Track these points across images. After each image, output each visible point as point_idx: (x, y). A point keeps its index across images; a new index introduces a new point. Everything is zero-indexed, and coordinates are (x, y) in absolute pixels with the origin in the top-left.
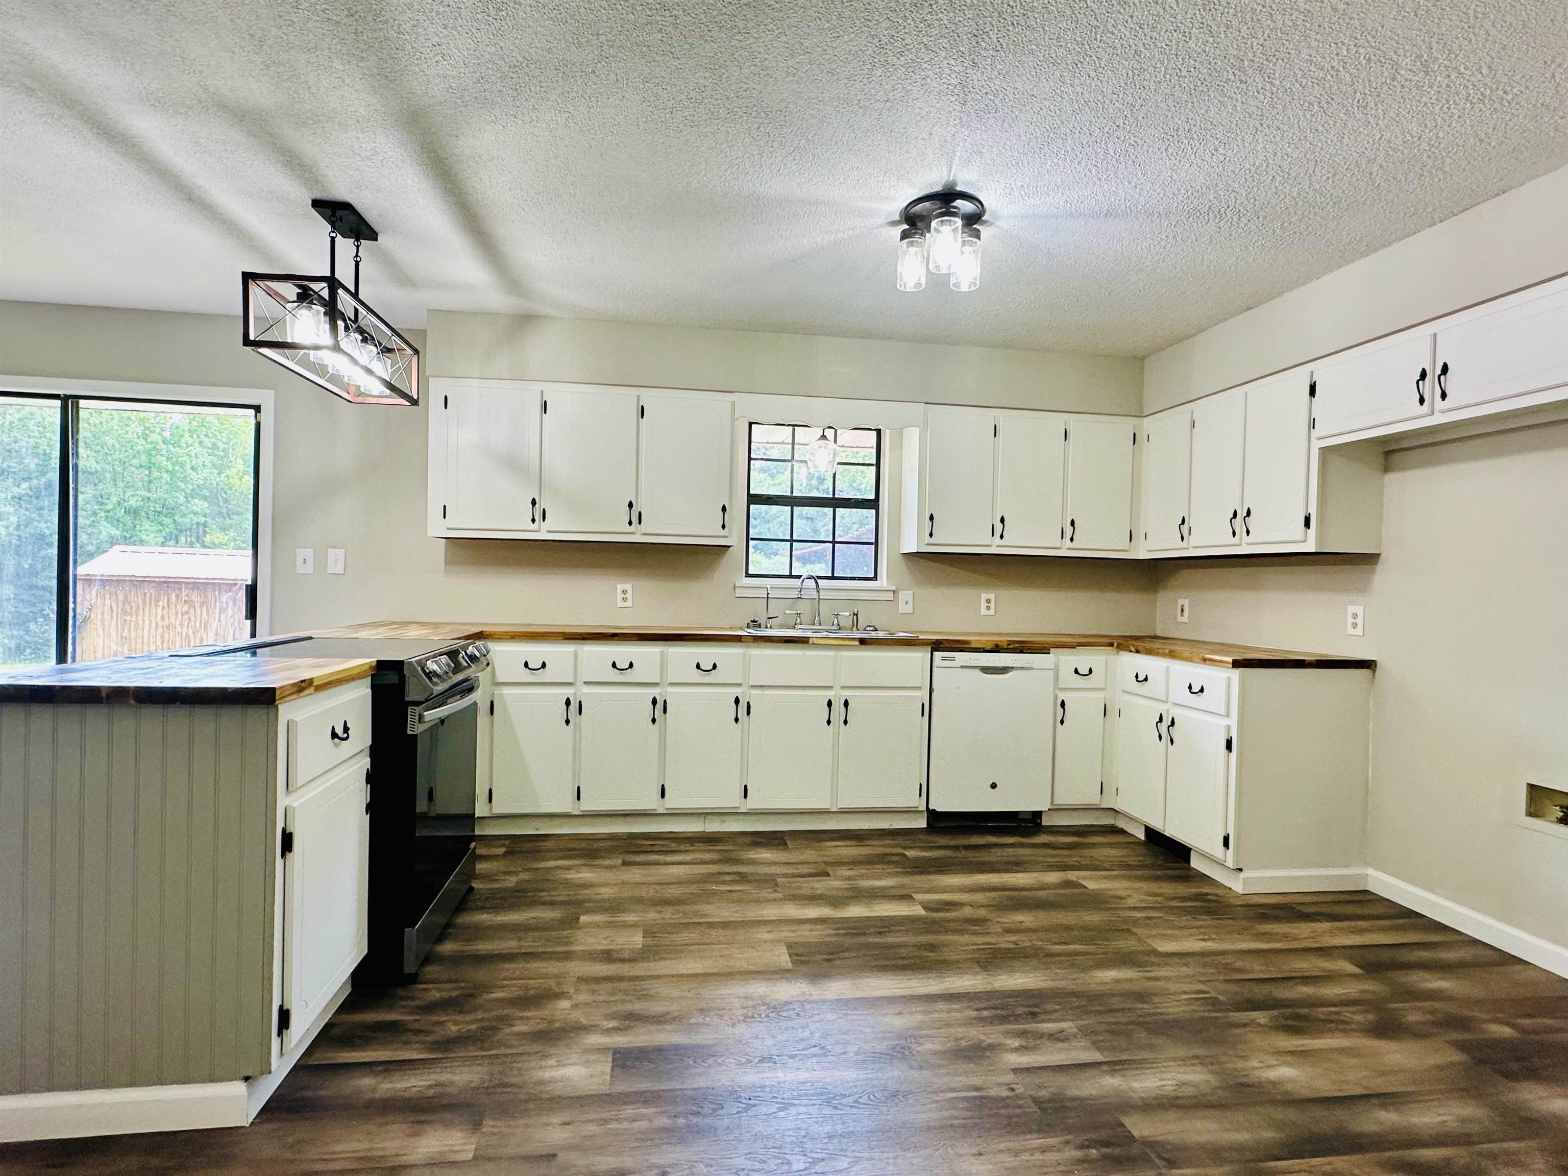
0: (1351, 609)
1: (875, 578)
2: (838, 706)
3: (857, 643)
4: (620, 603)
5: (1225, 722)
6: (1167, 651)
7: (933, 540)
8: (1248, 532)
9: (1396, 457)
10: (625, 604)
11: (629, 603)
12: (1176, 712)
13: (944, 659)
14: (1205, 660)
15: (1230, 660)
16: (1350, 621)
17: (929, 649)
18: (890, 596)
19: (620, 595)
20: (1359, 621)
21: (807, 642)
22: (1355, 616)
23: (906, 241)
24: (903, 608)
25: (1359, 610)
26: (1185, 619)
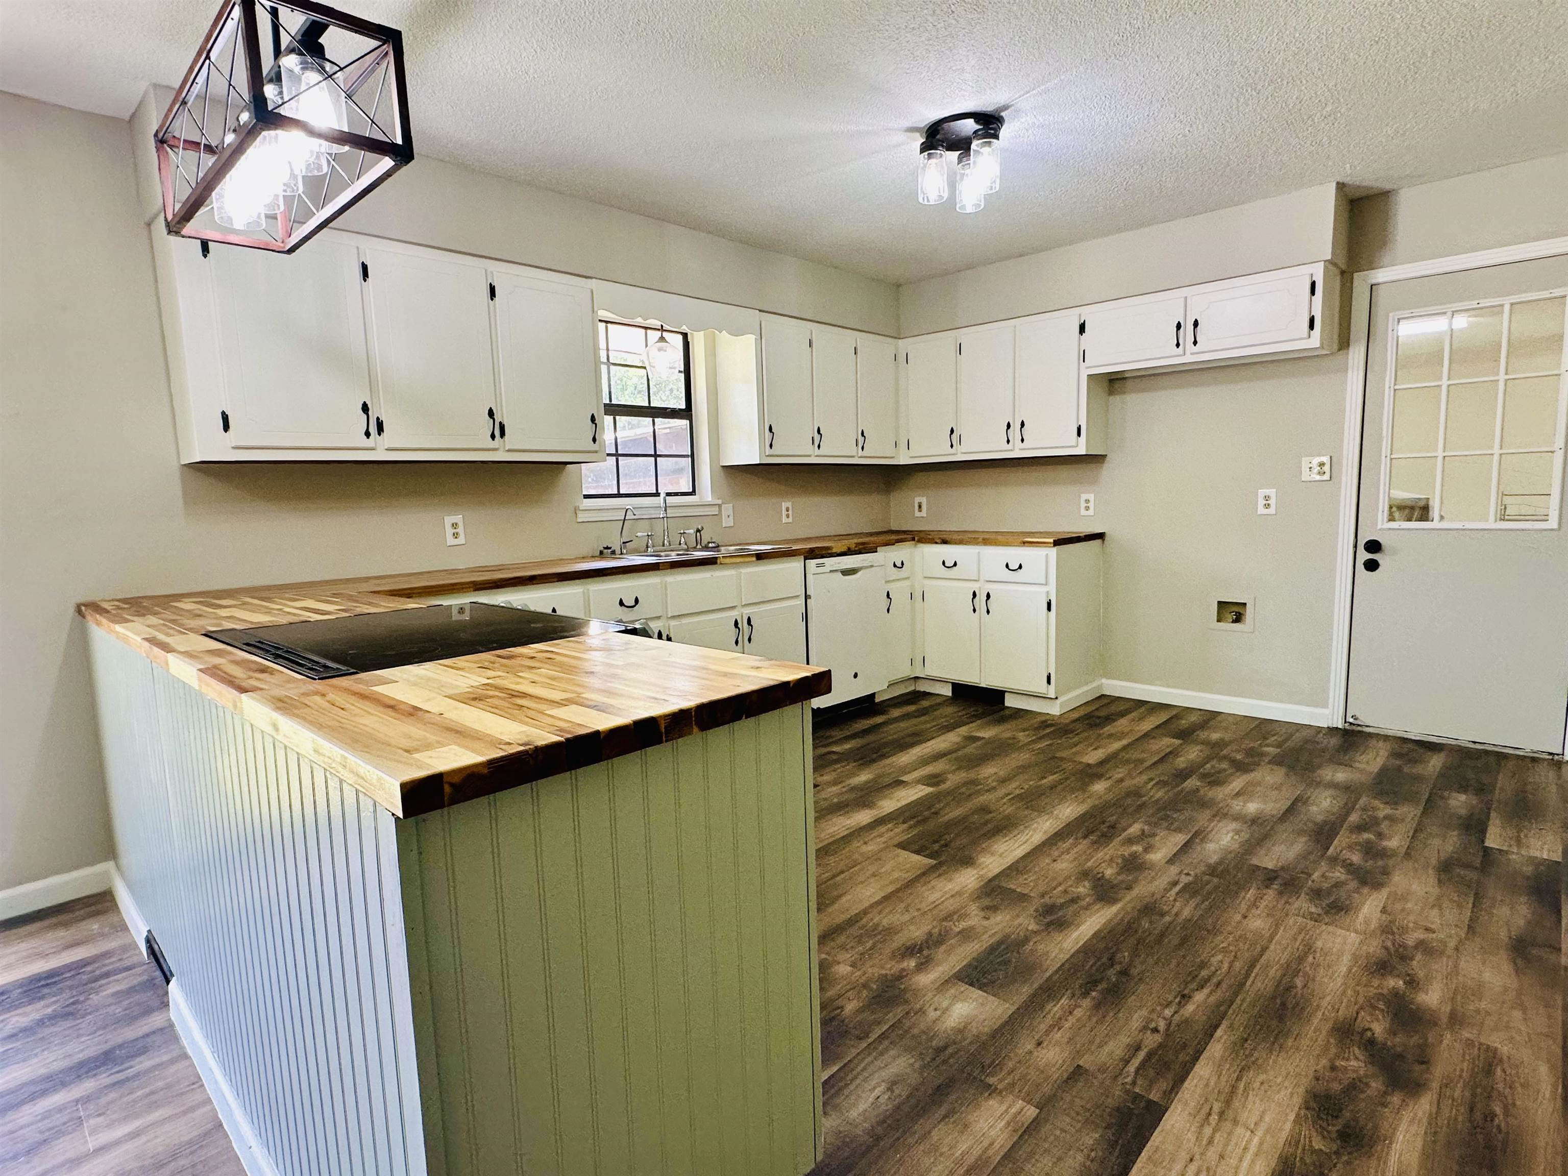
0: (1084, 497)
1: (693, 493)
2: (744, 625)
3: (754, 559)
4: (451, 541)
5: (1044, 589)
6: (980, 540)
7: (773, 452)
8: (1022, 440)
9: (1117, 385)
10: (456, 542)
11: (461, 540)
12: (990, 588)
13: (819, 565)
14: (1024, 543)
15: (1051, 540)
16: (1083, 505)
17: (802, 558)
18: (715, 511)
19: (449, 531)
20: (1091, 505)
21: (715, 563)
22: (1087, 501)
23: (926, 153)
24: (727, 522)
25: (1091, 497)
26: (924, 513)
